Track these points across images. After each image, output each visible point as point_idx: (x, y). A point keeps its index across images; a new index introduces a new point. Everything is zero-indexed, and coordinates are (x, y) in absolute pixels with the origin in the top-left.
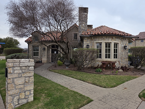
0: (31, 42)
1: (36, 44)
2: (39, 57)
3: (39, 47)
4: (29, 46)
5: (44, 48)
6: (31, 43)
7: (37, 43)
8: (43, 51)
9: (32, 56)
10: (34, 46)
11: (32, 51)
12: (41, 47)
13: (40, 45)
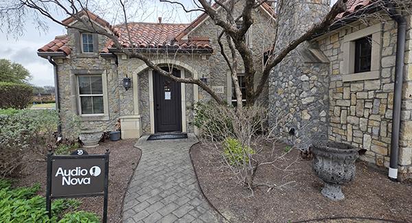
0: (68, 57)
1: (89, 63)
2: (106, 115)
3: (104, 75)
4: (60, 74)
5: (125, 80)
6: (64, 59)
7: (94, 62)
8: (123, 94)
9: (78, 114)
10: (82, 72)
11: (76, 94)
12: (110, 78)
13: (108, 68)
